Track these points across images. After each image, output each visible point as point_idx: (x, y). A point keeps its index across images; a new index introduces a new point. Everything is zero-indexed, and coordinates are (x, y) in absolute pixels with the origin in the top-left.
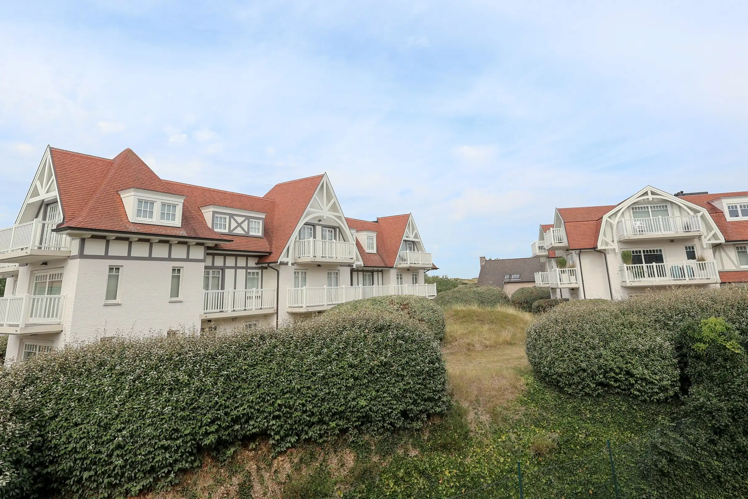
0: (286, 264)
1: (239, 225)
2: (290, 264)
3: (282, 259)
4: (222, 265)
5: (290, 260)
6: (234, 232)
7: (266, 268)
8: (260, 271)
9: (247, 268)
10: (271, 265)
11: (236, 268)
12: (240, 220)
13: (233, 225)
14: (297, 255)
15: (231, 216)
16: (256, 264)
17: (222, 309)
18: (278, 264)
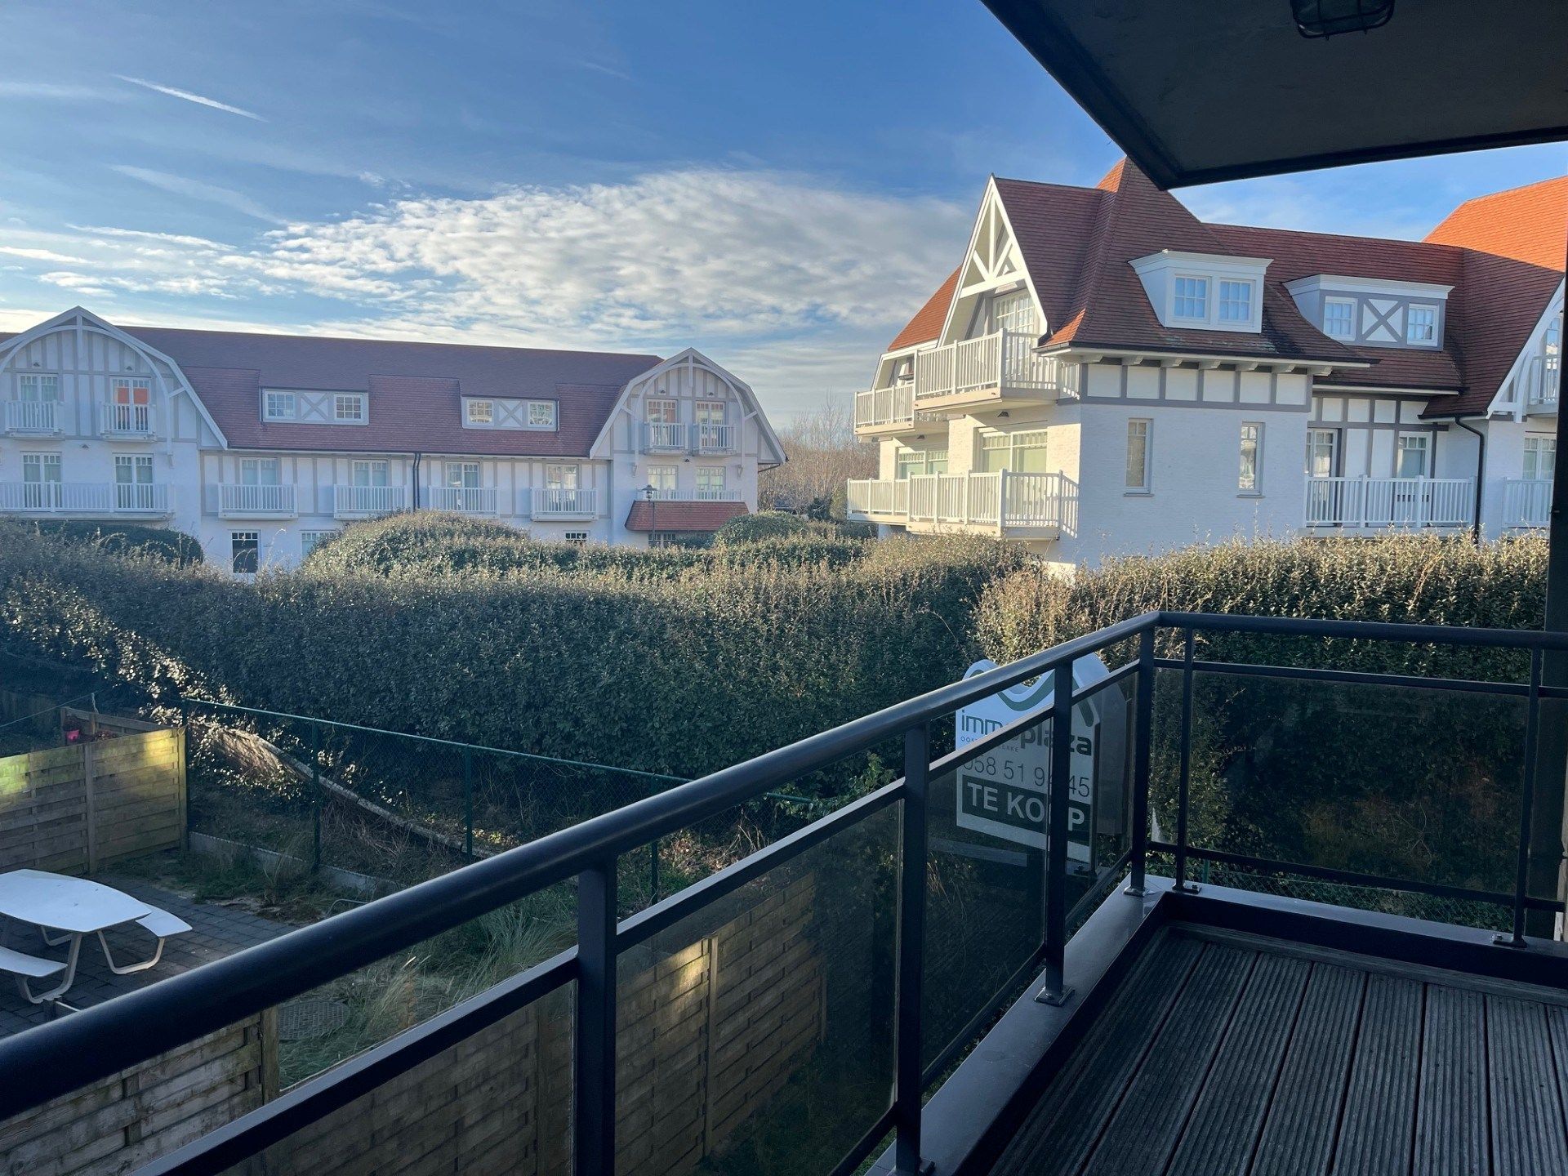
0: (1509, 417)
1: (1383, 320)
2: (1518, 419)
3: (1497, 405)
4: (1339, 419)
5: (1518, 407)
6: (1368, 339)
7: (1445, 428)
8: (1429, 435)
9: (1397, 426)
10: (1464, 419)
11: (1371, 425)
12: (1383, 307)
13: (1369, 320)
14: (1535, 395)
15: (1363, 298)
16: (1420, 417)
17: (1340, 519)
18: (1488, 417)
